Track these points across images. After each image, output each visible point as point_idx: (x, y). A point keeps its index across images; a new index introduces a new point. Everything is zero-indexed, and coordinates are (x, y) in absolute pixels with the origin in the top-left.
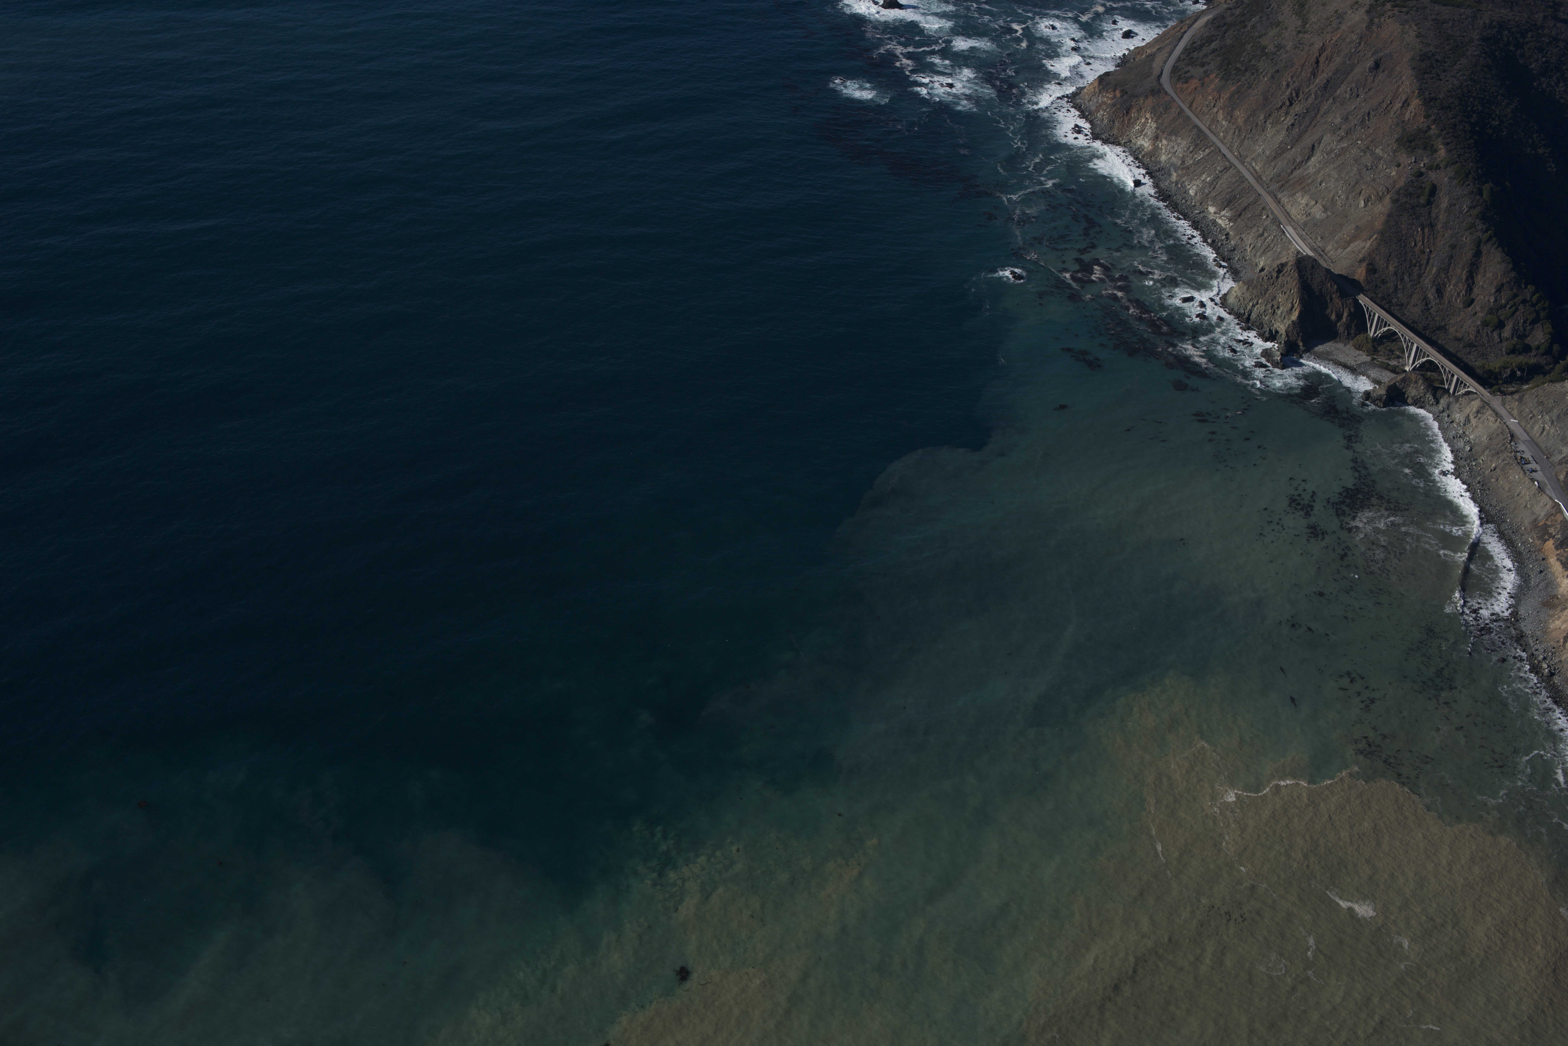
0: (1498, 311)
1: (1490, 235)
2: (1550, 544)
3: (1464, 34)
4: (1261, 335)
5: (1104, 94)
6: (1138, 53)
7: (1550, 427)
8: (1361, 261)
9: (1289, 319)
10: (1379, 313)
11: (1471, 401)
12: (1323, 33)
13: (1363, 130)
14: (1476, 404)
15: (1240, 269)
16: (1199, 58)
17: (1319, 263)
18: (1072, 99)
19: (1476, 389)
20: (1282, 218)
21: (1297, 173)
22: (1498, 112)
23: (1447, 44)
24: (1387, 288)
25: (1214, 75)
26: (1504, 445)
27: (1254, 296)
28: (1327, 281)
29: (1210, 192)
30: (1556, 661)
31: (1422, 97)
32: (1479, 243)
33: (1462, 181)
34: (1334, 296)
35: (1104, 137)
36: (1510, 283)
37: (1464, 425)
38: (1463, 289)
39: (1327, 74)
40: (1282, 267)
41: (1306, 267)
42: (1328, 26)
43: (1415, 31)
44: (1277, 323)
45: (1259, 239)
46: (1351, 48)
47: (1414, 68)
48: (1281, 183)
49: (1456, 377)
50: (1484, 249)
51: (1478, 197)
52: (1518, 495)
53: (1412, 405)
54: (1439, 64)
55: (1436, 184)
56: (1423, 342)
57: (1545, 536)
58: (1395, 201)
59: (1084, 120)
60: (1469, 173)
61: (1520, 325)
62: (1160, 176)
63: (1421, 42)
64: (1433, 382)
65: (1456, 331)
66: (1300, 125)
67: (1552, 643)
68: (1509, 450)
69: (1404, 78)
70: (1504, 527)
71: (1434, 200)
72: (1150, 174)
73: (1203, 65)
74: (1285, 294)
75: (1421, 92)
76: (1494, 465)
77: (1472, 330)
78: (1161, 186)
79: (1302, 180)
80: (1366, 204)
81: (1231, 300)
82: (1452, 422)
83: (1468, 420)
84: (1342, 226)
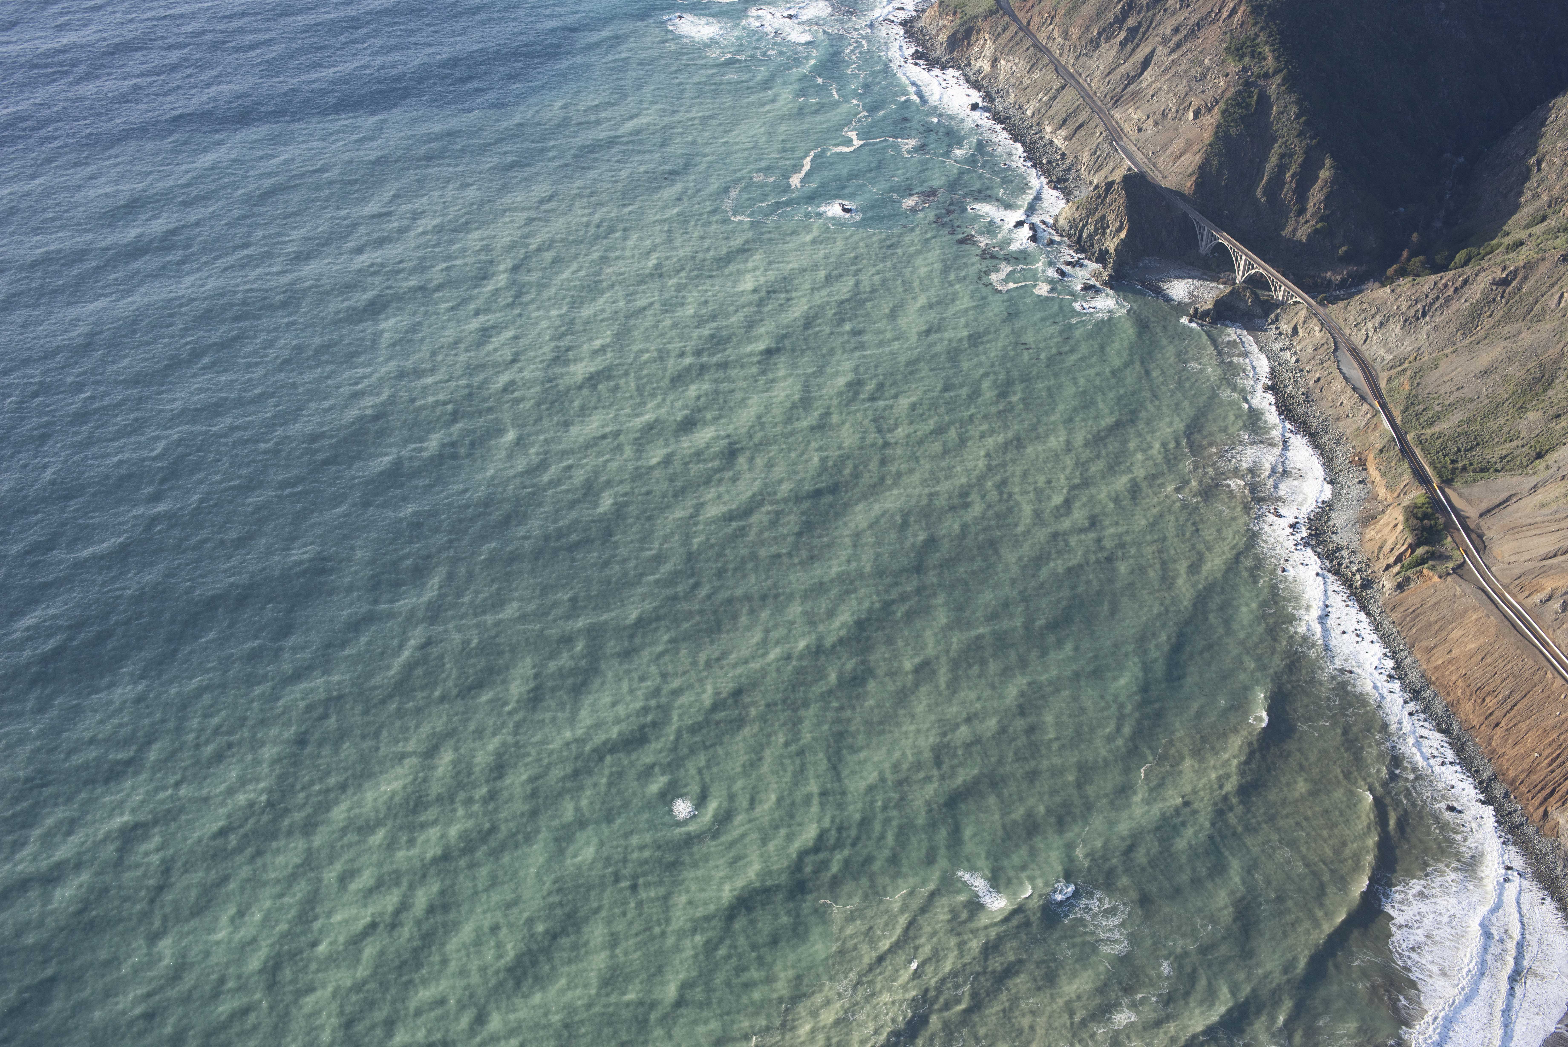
0: (1328, 219)
1: (1320, 141)
4: (1091, 255)
5: (944, 17)
8: (1190, 175)
9: (1118, 238)
10: (1208, 226)
11: (1298, 311)
13: (1192, 41)
14: (1303, 314)
15: (1073, 190)
17: (1148, 179)
18: (915, 23)
19: (1303, 299)
20: (1115, 135)
21: (1131, 88)
24: (1218, 201)
26: (1327, 354)
27: (1083, 217)
28: (1157, 197)
29: (1047, 112)
30: (1370, 572)
32: (1308, 150)
33: (1290, 88)
36: (1339, 190)
38: (1293, 198)
40: (1111, 185)
41: (1134, 184)
44: (1107, 243)
48: (1115, 99)
49: (1283, 288)
55: (1264, 92)
56: (1252, 254)
58: (1223, 112)
60: (1297, 79)
64: (1261, 294)
66: (1133, 39)
67: (1367, 554)
68: (1333, 360)
71: (1262, 109)
72: (984, 95)
74: (1114, 212)
77: (1304, 239)
78: (999, 108)
79: (1134, 95)
80: (1196, 117)
81: (1062, 221)
82: (1280, 334)
83: (1295, 331)
84: (1172, 140)
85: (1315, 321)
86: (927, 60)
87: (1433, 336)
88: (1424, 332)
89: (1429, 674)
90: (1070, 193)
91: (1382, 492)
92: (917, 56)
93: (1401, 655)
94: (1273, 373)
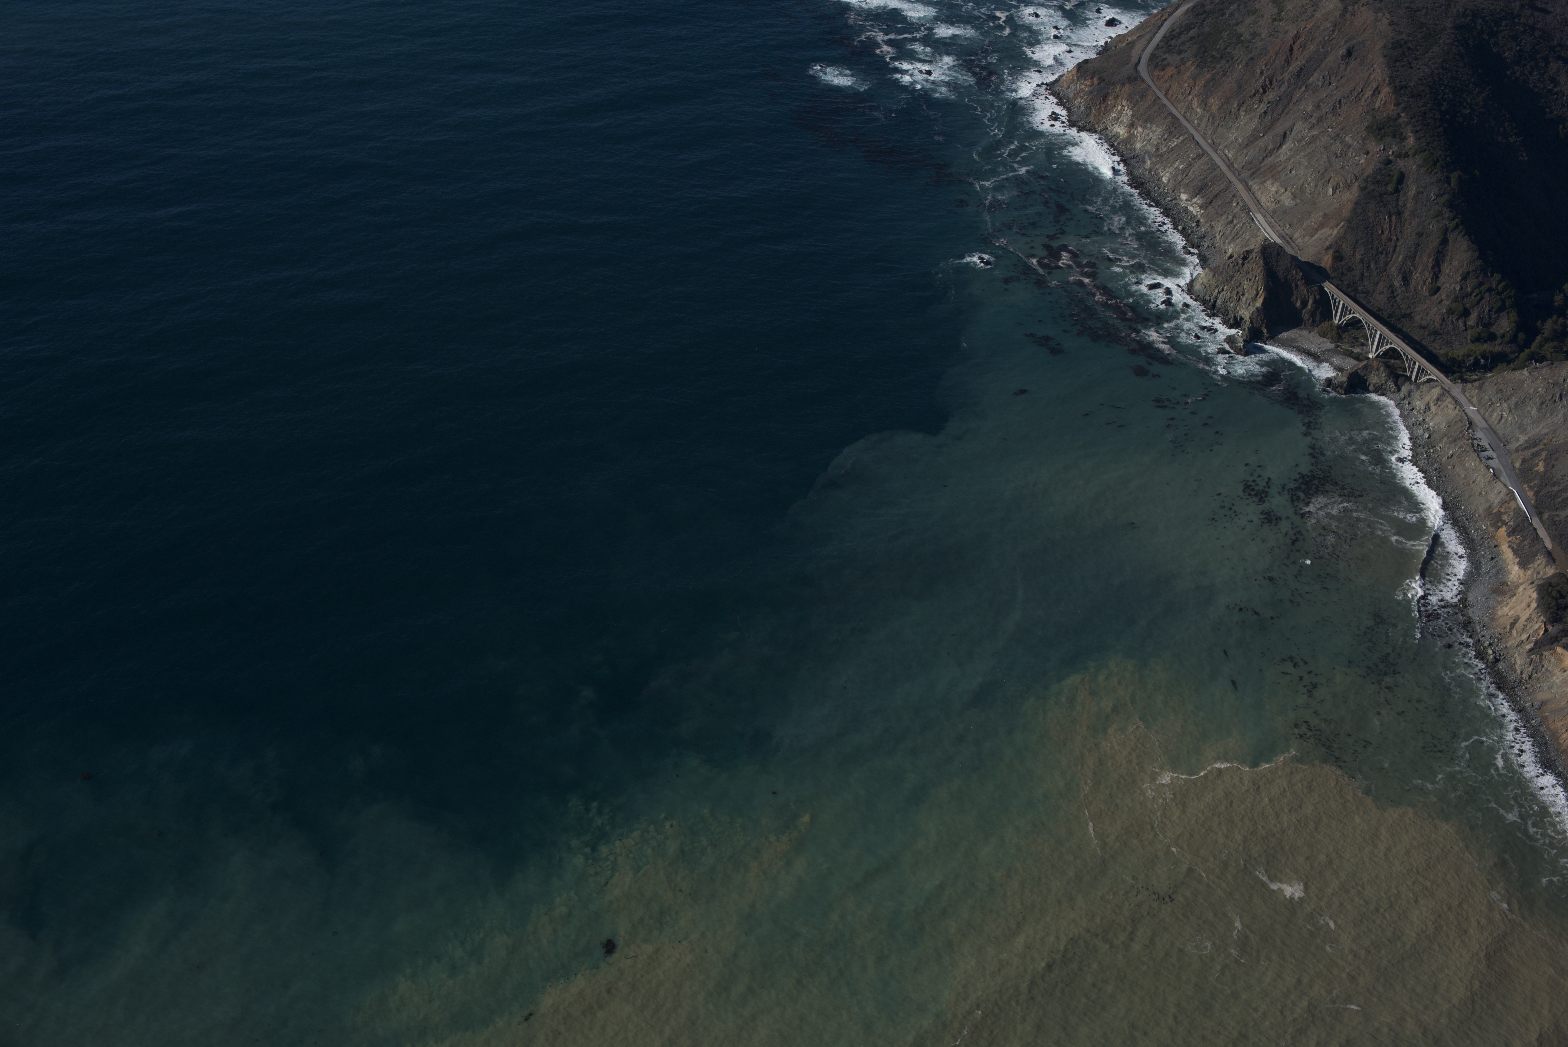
0: (1463, 299)
1: (1457, 223)
2: (1503, 531)
3: (1437, 22)
4: (1225, 322)
5: (1082, 82)
6: (1120, 41)
7: (1508, 415)
8: (1327, 249)
9: (1254, 306)
10: (1343, 300)
11: (1431, 389)
12: (1297, 21)
13: (1334, 118)
14: (1436, 392)
15: (1209, 256)
16: (1177, 45)
17: (1284, 251)
18: (1051, 87)
19: (1436, 377)
20: (1252, 206)
21: (1268, 160)
22: (1469, 101)
23: (1420, 32)
24: (1354, 276)
25: (1190, 62)
26: (1461, 432)
27: (1219, 283)
28: (1292, 268)
29: (1183, 179)
30: (1502, 647)
31: (1392, 85)
32: (1445, 231)
33: (1430, 169)
34: (1299, 283)
35: (1080, 124)
36: (1476, 271)
37: (1425, 412)
38: (1429, 277)
39: (1300, 61)
40: (1247, 254)
41: (1271, 254)
42: (1303, 14)
43: (1388, 19)
44: (1242, 310)
45: (1229, 226)
46: (1325, 36)
47: (1385, 56)
48: (1253, 170)
49: (1417, 364)
50: (1451, 237)
51: (1446, 185)
52: (1473, 482)
53: (1374, 392)
54: (1411, 52)
55: (1404, 172)
56: (1386, 330)
57: (1498, 523)
58: (1362, 189)
59: (1062, 108)
60: (1438, 161)
61: (1485, 313)
62: (1134, 164)
63: (1393, 30)
64: (1396, 370)
65: (1422, 319)
66: (1273, 113)
67: (1499, 630)
68: (1467, 438)
69: (1375, 66)
70: (1458, 514)
71: (1402, 188)
72: (1124, 161)
73: (1180, 52)
74: (1250, 281)
75: (1392, 79)
76: (1451, 452)
77: (1437, 319)
78: (1137, 173)
79: (1272, 168)
80: (1335, 192)
81: (1198, 287)
83: (1428, 408)
84: (1310, 213)
85: (1450, 399)
88: (1561, 415)
90: (1206, 260)
91: (1514, 570)
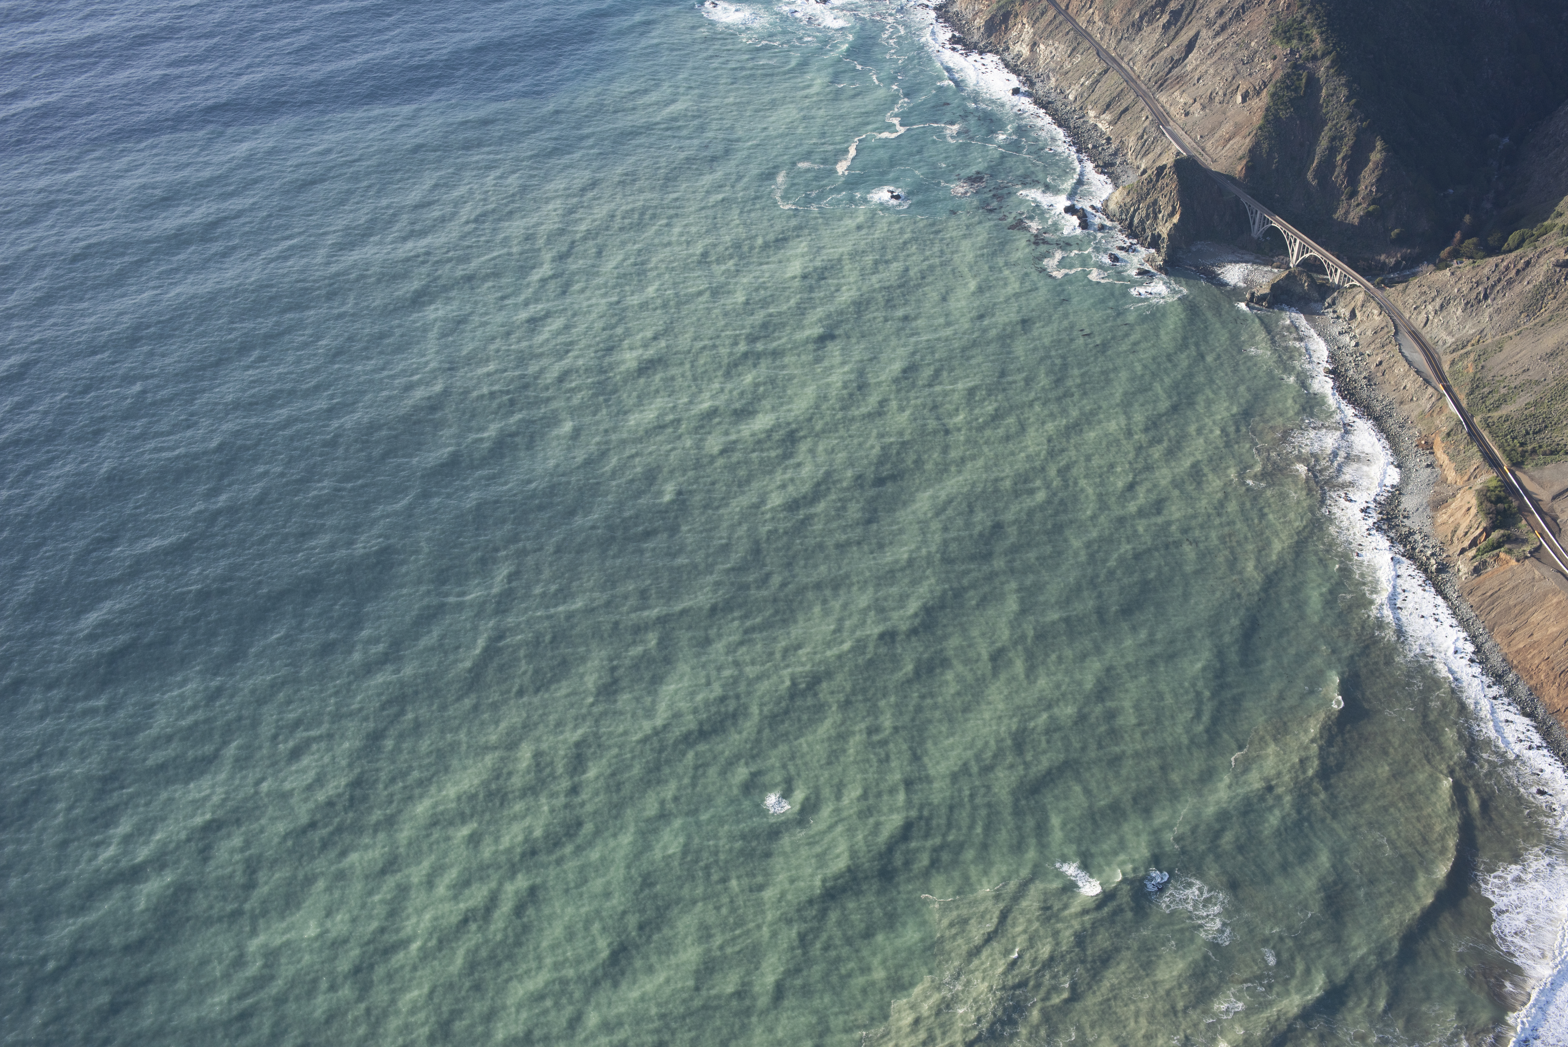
0: (1380, 201)
1: (1370, 124)
4: (1143, 241)
7: (1433, 317)
8: (1240, 159)
9: (1171, 222)
10: (1260, 210)
11: (1355, 295)
13: (1238, 24)
14: (1360, 298)
15: (1120, 175)
17: (1198, 163)
18: (949, 8)
19: (1359, 282)
20: (1162, 119)
21: (1175, 71)
24: (1269, 185)
26: (1388, 338)
27: (1135, 202)
28: (1207, 181)
29: (1090, 96)
30: (1444, 556)
32: (1359, 132)
33: (1339, 71)
35: (981, 45)
36: (1391, 171)
37: (1350, 320)
38: (1345, 180)
40: (1161, 170)
41: (1185, 168)
44: (1159, 228)
45: (1140, 141)
48: (1160, 82)
49: (1339, 271)
50: (1364, 138)
51: (1355, 86)
52: (1404, 388)
55: (1313, 74)
56: (1306, 238)
58: (1272, 95)
62: (1039, 83)
66: (1176, 22)
67: (1440, 538)
70: (1390, 422)
71: (1311, 92)
72: (1029, 80)
74: (1165, 197)
76: (1379, 359)
77: (1356, 221)
78: (1041, 93)
79: (1179, 79)
80: (1244, 100)
81: (1112, 206)
82: (1338, 317)
83: (1353, 315)
84: (1221, 123)
85: (1373, 304)
86: (965, 45)
87: (1495, 318)
88: (1486, 315)
89: (1510, 657)
90: (1118, 178)
91: (1451, 475)
92: (954, 40)
93: (1481, 639)
94: (1332, 357)
